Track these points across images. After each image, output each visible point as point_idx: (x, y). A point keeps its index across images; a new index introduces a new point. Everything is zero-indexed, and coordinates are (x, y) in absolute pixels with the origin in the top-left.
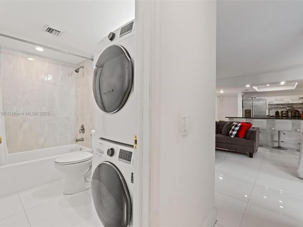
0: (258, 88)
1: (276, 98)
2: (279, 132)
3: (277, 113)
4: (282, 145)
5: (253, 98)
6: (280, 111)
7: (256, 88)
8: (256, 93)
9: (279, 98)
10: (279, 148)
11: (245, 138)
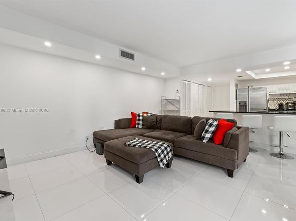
0: (256, 74)
1: (279, 86)
2: (280, 132)
3: (281, 105)
4: (285, 151)
5: (250, 87)
6: (284, 103)
7: (251, 74)
8: (253, 80)
9: (282, 86)
10: (281, 155)
11: (222, 144)
